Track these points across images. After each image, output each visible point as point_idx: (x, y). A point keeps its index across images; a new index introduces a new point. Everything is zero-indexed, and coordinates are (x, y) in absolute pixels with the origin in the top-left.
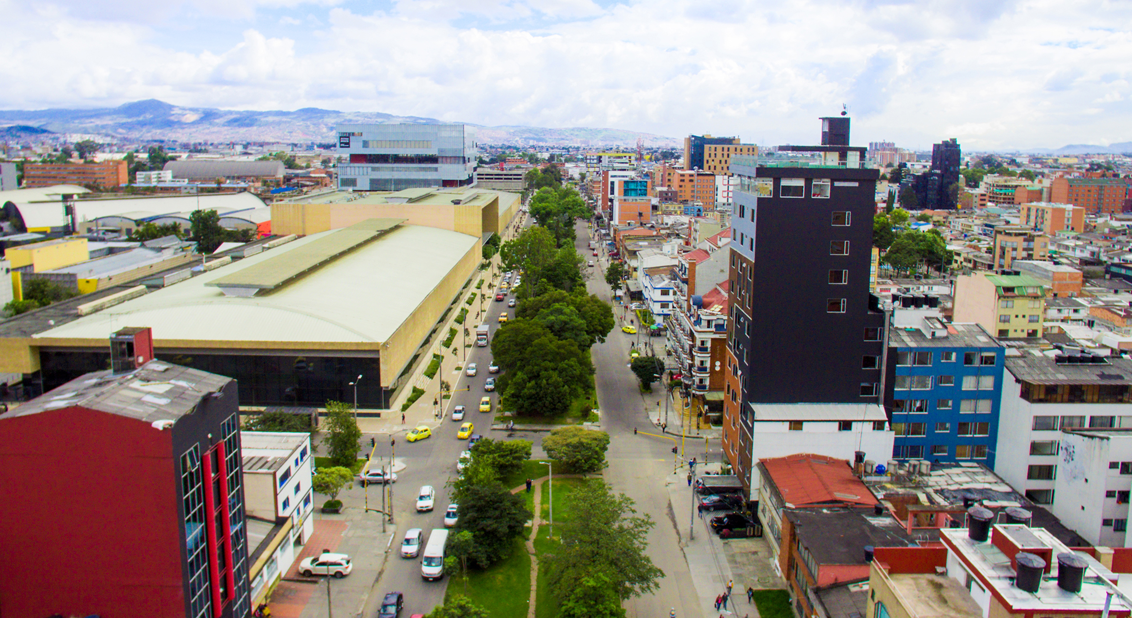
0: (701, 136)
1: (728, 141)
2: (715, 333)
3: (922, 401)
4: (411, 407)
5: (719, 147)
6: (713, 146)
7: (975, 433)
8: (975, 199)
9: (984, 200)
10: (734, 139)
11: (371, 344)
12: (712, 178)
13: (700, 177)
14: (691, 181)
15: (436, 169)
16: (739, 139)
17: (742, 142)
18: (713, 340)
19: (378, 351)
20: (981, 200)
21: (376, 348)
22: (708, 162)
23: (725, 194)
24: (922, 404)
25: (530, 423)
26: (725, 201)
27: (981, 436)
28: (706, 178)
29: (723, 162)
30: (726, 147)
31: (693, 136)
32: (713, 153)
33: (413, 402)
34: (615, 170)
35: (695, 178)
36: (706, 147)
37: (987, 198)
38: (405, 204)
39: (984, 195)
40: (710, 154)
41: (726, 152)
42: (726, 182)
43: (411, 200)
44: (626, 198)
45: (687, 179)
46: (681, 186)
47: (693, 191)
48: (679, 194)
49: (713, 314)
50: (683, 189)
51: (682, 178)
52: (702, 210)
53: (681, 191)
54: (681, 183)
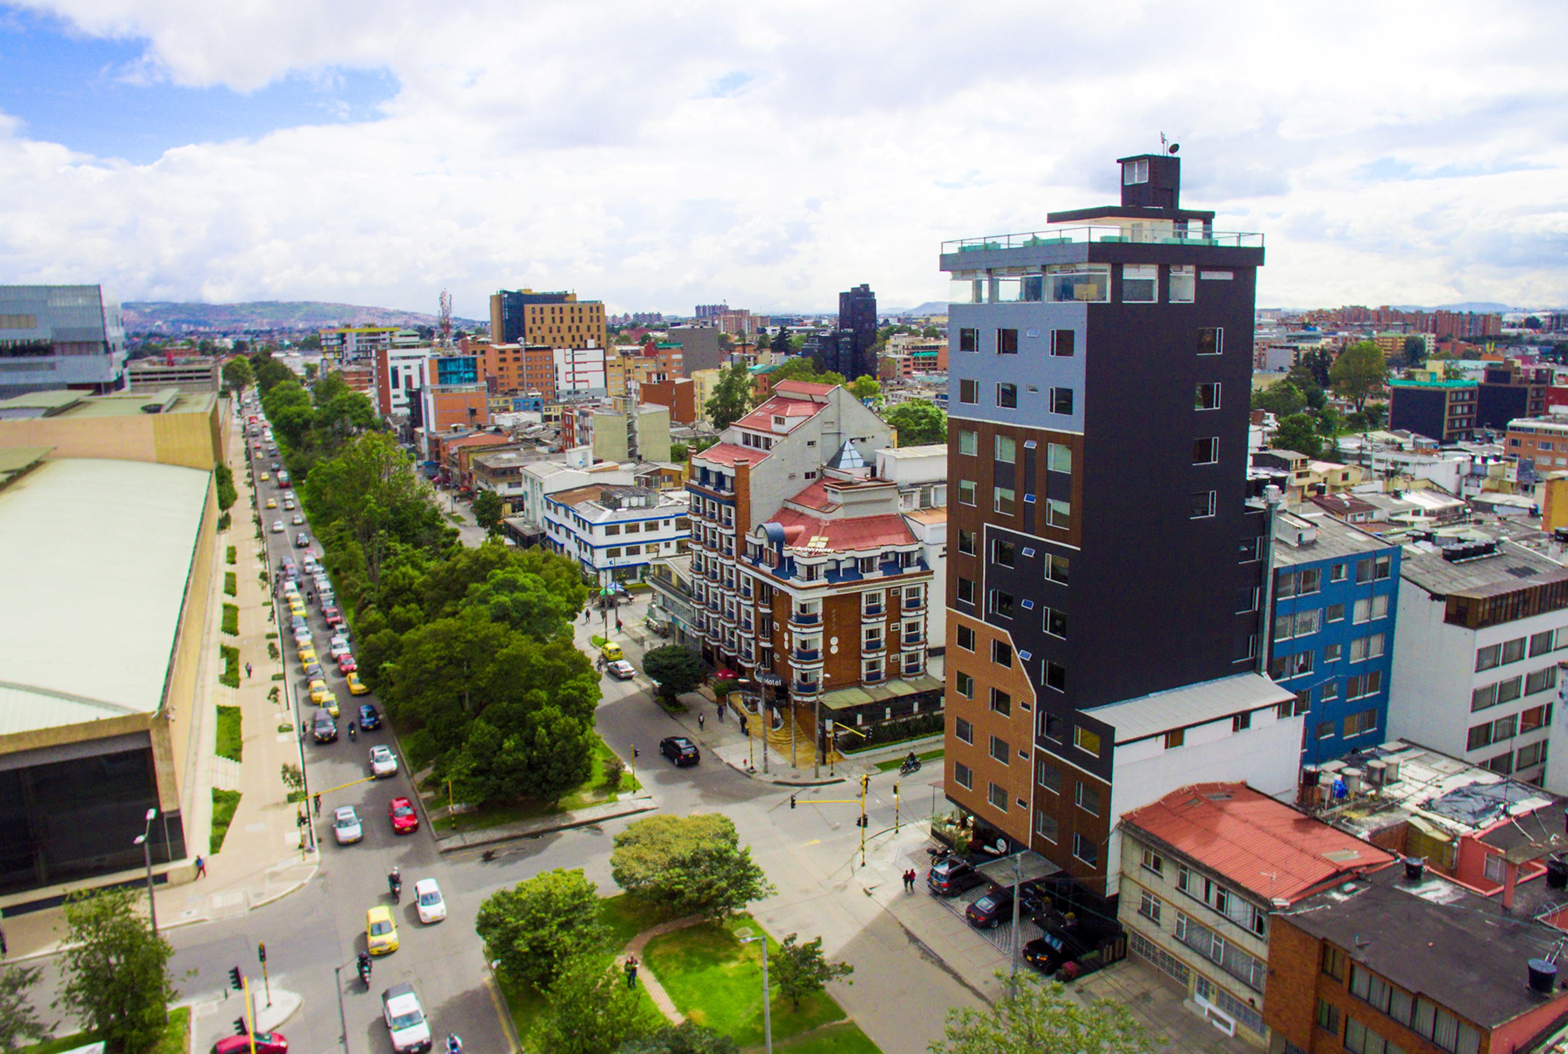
0: (515, 291)
1: (560, 298)
2: (831, 587)
3: (1306, 654)
4: (227, 838)
5: (547, 307)
6: (538, 307)
7: (1364, 693)
8: (898, 366)
9: (908, 366)
10: (567, 295)
11: (125, 719)
12: (548, 353)
13: (530, 353)
14: (517, 359)
15: (52, 366)
16: (574, 295)
17: (579, 299)
18: (825, 600)
19: (146, 734)
20: (906, 366)
21: (139, 727)
22: (531, 330)
23: (570, 377)
24: (1306, 660)
25: (514, 819)
26: (570, 387)
27: (1372, 694)
28: (540, 353)
29: (555, 330)
30: (557, 306)
31: (505, 292)
32: (538, 316)
33: (227, 824)
34: (397, 347)
35: (524, 354)
36: (528, 308)
37: (911, 363)
38: (39, 419)
39: (908, 360)
40: (534, 319)
41: (557, 315)
42: (569, 359)
43: (52, 412)
44: (445, 387)
45: (510, 357)
46: (501, 369)
47: (520, 376)
48: (500, 381)
49: (818, 554)
50: (504, 373)
51: (502, 356)
52: (541, 402)
53: (502, 377)
54: (502, 365)
